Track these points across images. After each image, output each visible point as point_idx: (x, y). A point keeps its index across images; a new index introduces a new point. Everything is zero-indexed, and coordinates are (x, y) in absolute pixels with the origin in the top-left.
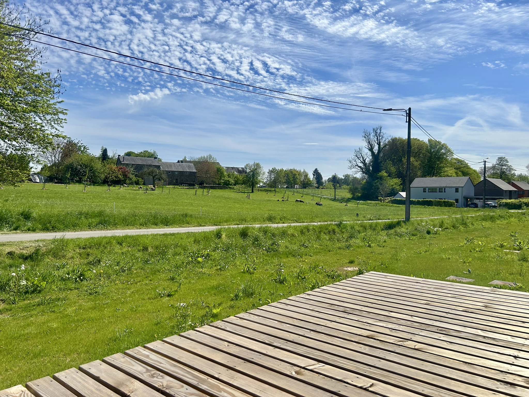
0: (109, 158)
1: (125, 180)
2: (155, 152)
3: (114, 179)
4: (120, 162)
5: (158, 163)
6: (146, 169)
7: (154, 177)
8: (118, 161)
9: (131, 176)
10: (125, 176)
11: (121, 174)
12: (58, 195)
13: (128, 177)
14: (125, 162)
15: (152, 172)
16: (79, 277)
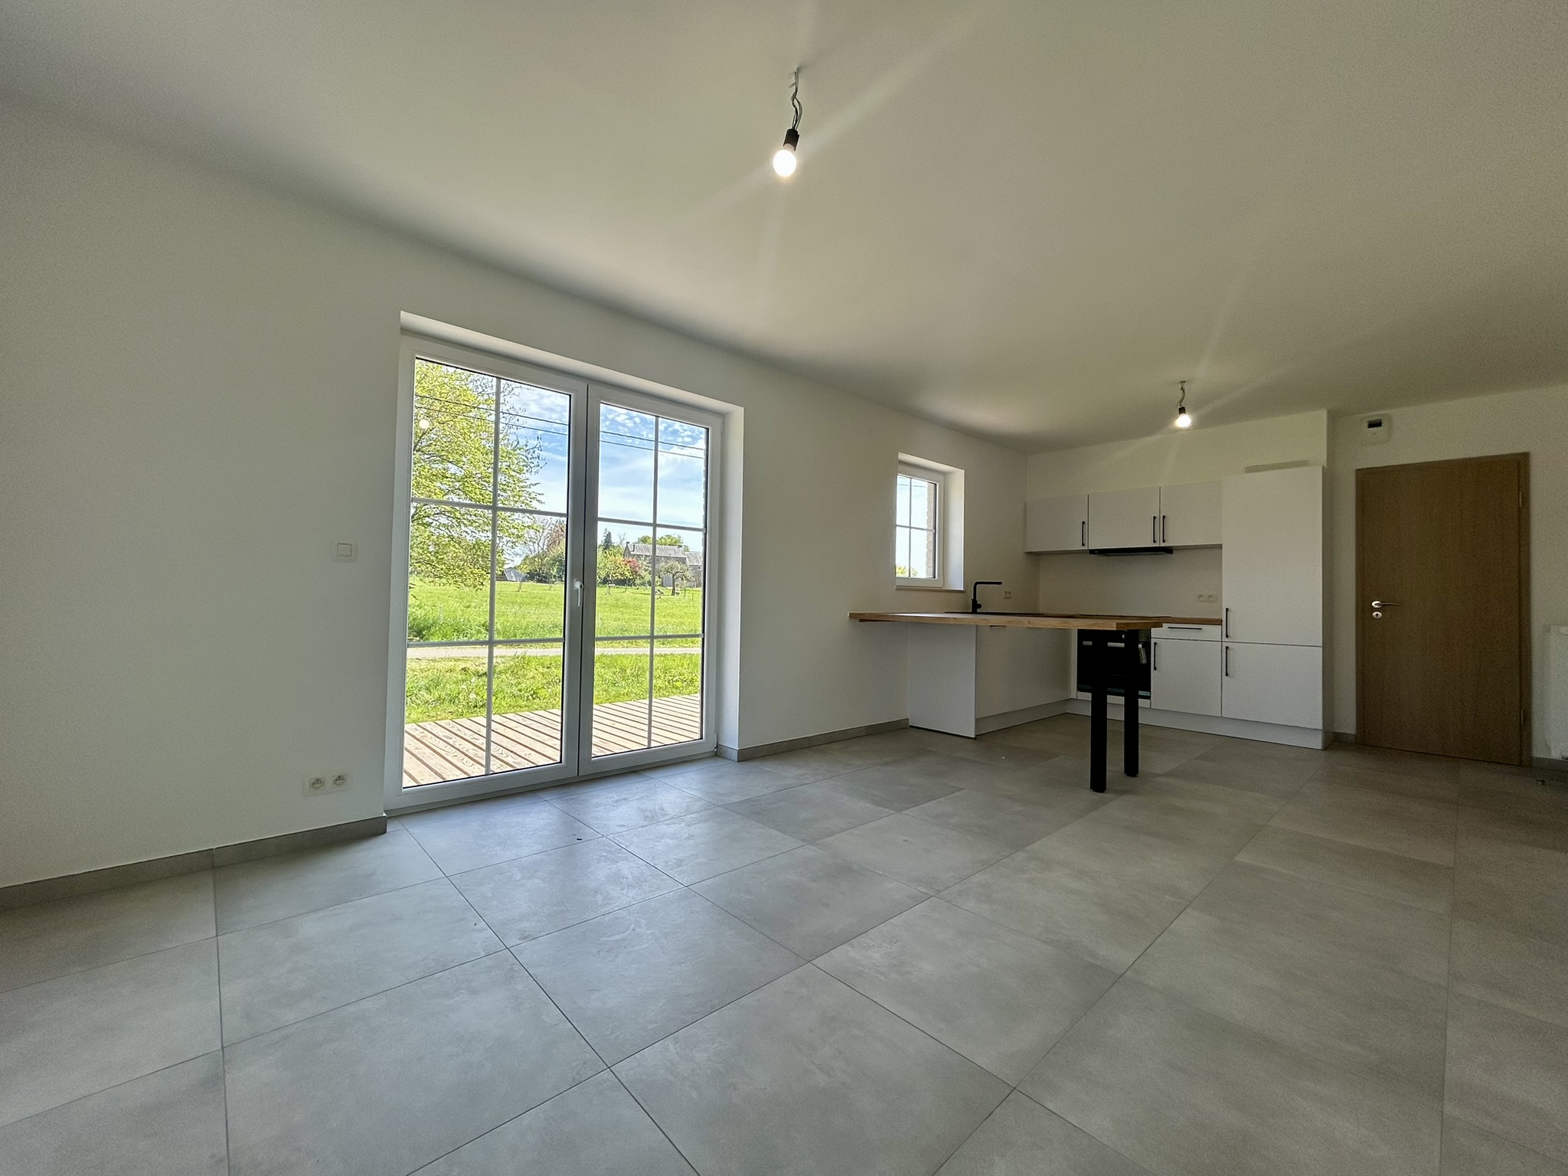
0: (613, 547)
1: (634, 579)
2: (680, 537)
3: (620, 577)
4: (629, 552)
5: (684, 554)
6: (663, 564)
7: (674, 575)
8: (627, 552)
9: (643, 573)
10: (634, 572)
11: (628, 570)
12: (536, 600)
13: (640, 575)
14: (636, 552)
15: (672, 568)
16: (532, 695)
